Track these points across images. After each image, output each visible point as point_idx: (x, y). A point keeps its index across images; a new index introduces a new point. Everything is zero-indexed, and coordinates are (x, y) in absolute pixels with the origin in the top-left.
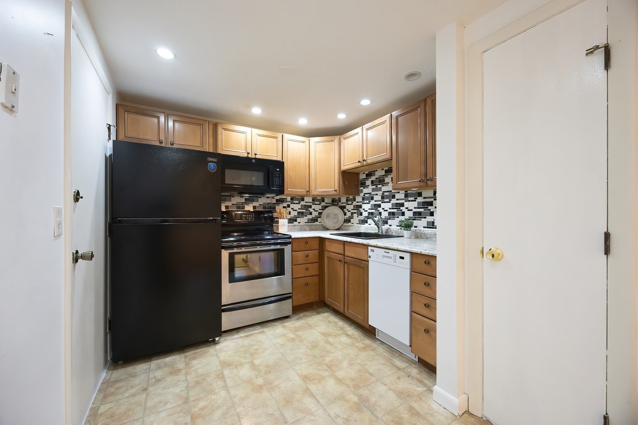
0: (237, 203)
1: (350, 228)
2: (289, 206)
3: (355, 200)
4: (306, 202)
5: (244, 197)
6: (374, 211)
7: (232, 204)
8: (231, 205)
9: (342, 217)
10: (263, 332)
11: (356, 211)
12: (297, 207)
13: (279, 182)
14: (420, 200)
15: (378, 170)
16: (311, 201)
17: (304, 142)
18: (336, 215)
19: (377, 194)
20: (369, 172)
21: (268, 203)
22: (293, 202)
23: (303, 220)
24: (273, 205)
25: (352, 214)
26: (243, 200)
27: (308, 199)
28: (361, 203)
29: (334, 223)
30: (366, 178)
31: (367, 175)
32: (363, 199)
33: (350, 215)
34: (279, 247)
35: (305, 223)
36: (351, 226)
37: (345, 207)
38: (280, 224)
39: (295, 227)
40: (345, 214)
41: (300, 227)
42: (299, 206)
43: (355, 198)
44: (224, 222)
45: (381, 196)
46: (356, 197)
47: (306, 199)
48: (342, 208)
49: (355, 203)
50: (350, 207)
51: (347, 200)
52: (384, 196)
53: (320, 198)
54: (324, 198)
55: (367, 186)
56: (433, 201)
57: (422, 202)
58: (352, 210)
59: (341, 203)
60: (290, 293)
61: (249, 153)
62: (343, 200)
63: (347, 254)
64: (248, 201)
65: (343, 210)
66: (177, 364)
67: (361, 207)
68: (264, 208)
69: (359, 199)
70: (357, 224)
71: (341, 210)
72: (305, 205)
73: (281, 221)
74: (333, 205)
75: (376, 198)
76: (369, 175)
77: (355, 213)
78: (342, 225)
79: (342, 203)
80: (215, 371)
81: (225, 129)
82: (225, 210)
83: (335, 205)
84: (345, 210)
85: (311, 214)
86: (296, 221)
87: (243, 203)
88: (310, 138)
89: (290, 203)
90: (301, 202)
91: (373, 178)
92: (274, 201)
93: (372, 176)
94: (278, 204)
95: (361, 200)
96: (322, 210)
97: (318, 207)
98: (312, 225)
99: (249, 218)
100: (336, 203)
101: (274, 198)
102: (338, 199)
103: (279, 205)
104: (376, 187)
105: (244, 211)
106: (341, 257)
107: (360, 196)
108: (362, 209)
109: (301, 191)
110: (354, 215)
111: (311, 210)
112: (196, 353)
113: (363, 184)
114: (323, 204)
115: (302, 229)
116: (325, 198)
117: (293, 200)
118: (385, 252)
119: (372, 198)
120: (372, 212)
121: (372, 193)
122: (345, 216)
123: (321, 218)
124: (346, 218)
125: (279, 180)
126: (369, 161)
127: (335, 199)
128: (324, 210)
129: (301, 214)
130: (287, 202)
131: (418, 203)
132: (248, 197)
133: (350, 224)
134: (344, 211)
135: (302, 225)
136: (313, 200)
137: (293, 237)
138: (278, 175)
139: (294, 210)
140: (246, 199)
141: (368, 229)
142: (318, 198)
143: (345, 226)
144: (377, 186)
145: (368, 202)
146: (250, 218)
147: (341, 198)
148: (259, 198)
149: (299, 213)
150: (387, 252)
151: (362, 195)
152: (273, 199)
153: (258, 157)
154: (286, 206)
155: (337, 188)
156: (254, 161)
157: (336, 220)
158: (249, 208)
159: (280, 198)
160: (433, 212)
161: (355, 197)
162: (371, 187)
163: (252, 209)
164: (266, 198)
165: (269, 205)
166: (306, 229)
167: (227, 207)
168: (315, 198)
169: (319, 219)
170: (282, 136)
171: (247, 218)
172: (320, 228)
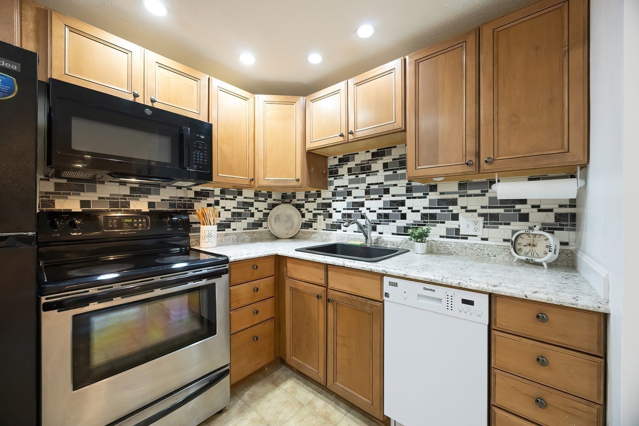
0: (111, 195)
1: (313, 236)
2: (217, 203)
3: (319, 195)
4: (245, 198)
5: (127, 184)
6: (352, 212)
7: (100, 198)
8: (97, 199)
9: (298, 220)
11: (321, 212)
12: (231, 204)
13: (203, 159)
14: (433, 196)
15: (359, 153)
16: (253, 196)
17: (246, 99)
18: (289, 218)
19: (357, 188)
20: (343, 156)
21: (180, 198)
22: (225, 196)
23: (240, 226)
24: (188, 201)
25: (315, 215)
26: (126, 190)
27: (248, 193)
28: (331, 201)
29: (287, 229)
30: (340, 165)
31: (340, 160)
32: (334, 194)
33: (311, 217)
34: (204, 282)
35: (244, 229)
36: (313, 233)
37: (302, 206)
38: (202, 233)
39: (228, 237)
40: (303, 216)
41: (235, 236)
42: (234, 203)
43: (321, 193)
44: (75, 234)
45: (365, 190)
46: (322, 191)
47: (246, 193)
48: (299, 207)
49: (319, 200)
50: (312, 206)
51: (306, 196)
52: (370, 190)
53: (266, 192)
54: (271, 192)
55: (340, 176)
56: (457, 199)
57: (438, 199)
58: (315, 209)
59: (296, 200)
60: (227, 366)
61: (138, 96)
62: (300, 195)
63: (331, 284)
64: (136, 192)
65: (300, 210)
67: (329, 205)
68: (172, 205)
69: (327, 194)
70: (323, 230)
71: (297, 210)
72: (244, 203)
73: (204, 229)
74: (283, 203)
75: (355, 193)
76: (344, 160)
77: (320, 214)
78: (299, 232)
79: (298, 200)
81: (72, 30)
82: (80, 210)
83: (286, 203)
84: (302, 209)
85: (252, 215)
86: (229, 226)
87: (125, 195)
88: (256, 96)
89: (219, 198)
90: (238, 197)
91: (351, 164)
92: (191, 194)
93: (349, 161)
94: (199, 200)
95: (331, 196)
96: (268, 209)
97: (262, 206)
98: (254, 233)
99: (138, 225)
100: (288, 200)
101: (191, 189)
102: (291, 194)
103: (200, 202)
104: (356, 177)
105: (128, 211)
106: (319, 290)
107: (329, 190)
108: (332, 209)
109: (240, 178)
110: (319, 216)
111: (252, 209)
113: (334, 173)
114: (270, 201)
115: (239, 240)
116: (273, 192)
117: (224, 193)
118: (425, 289)
119: (349, 194)
120: (348, 214)
121: (349, 186)
122: (303, 219)
123: (267, 221)
124: (304, 222)
125: (203, 156)
126: (359, 135)
127: (286, 194)
128: (271, 209)
129: (237, 216)
130: (214, 196)
131: (431, 201)
132: (137, 186)
133: (310, 230)
134: (302, 212)
135: (239, 234)
136: (256, 195)
137: (231, 259)
138: (201, 146)
139: (225, 210)
140: (132, 189)
141: (343, 238)
142: (262, 192)
143: (304, 233)
144: (358, 176)
145: (341, 198)
146: (140, 225)
147: (297, 193)
148: (161, 189)
149: (234, 214)
150: (428, 290)
151: (332, 188)
152: (188, 191)
153: (156, 105)
154: (213, 202)
155: (299, 177)
156: (148, 112)
157: (289, 225)
158: (140, 205)
159: (201, 190)
160: (458, 213)
161: (320, 191)
162: (347, 178)
163: (145, 208)
164: (176, 188)
165: (181, 201)
166: (246, 240)
167: (84, 203)
168: (259, 191)
169: (264, 224)
170: (209, 79)
171: (136, 225)
172: (265, 236)
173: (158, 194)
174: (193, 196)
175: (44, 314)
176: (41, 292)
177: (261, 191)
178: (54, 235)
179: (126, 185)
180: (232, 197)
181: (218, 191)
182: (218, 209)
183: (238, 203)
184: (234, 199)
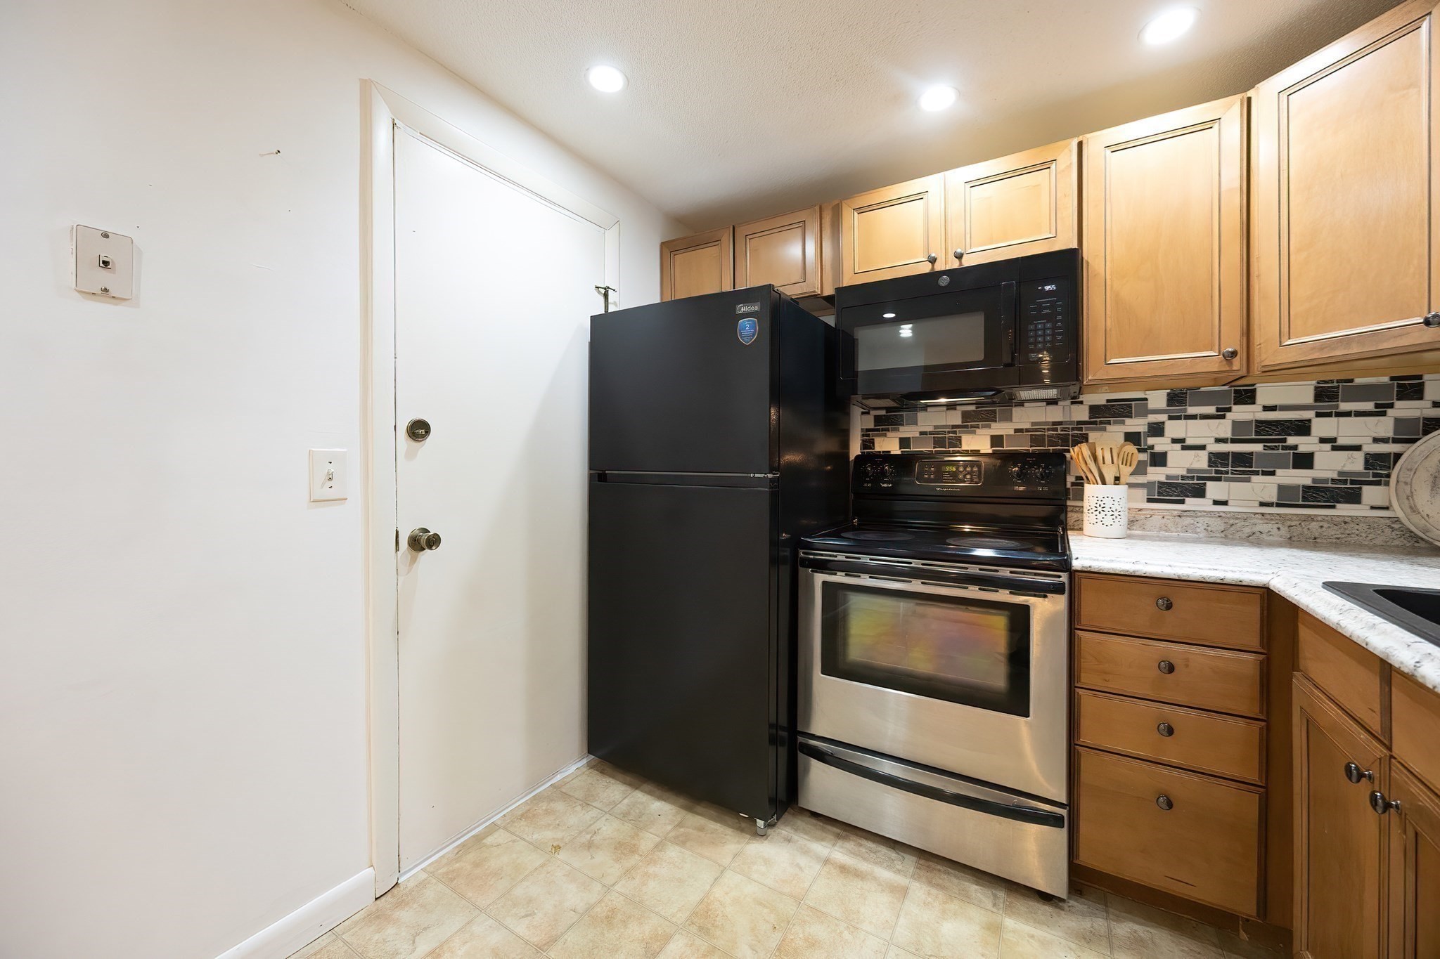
0: (936, 427)
2: (1157, 430)
4: (1269, 409)
5: (958, 407)
7: (921, 433)
8: (918, 435)
10: (903, 892)
12: (1206, 431)
16: (1309, 399)
21: (1055, 423)
22: (1185, 411)
23: (1244, 493)
24: (1073, 429)
26: (955, 418)
27: (1286, 393)
34: (1003, 596)
35: (1262, 504)
38: (1086, 504)
41: (1219, 521)
42: (1220, 428)
44: (885, 485)
47: (1267, 393)
53: (1386, 379)
54: (1420, 377)
61: (937, 260)
63: (1402, 747)
64: (972, 421)
66: (650, 830)
68: (1035, 440)
72: (1260, 423)
73: (1092, 491)
80: (666, 919)
81: (861, 210)
82: (899, 452)
85: (1303, 461)
86: (1199, 493)
87: (954, 427)
89: (1162, 418)
90: (1237, 408)
92: (1081, 414)
94: (1101, 426)
96: (1395, 441)
97: (1362, 430)
98: (1312, 518)
99: (965, 477)
101: (1081, 402)
103: (1105, 429)
105: (958, 452)
106: (1366, 751)
109: (1185, 358)
111: (1305, 443)
112: (701, 829)
114: (1406, 409)
116: (1426, 377)
117: (1182, 403)
123: (1387, 484)
128: (1413, 441)
129: (1237, 465)
130: (1145, 412)
132: (973, 408)
135: (1235, 516)
136: (1325, 394)
137: (1076, 564)
138: (1046, 308)
139: (1186, 448)
140: (966, 416)
142: (1358, 381)
146: (968, 476)
148: (1014, 409)
149: (1219, 459)
152: (1073, 407)
153: (968, 262)
154: (1143, 429)
156: (944, 281)
158: (978, 442)
159: (1108, 401)
163: (986, 448)
164: (1045, 403)
165: (1056, 430)
166: (1264, 536)
167: (904, 442)
168: (1338, 381)
169: (1371, 494)
170: (1080, 144)
171: (961, 477)
172: (1371, 536)
173: (1009, 419)
174: (1086, 417)
177: (1352, 381)
178: (865, 485)
179: (955, 409)
180: (1211, 410)
181: (1158, 399)
182: (1160, 444)
183: (1236, 425)
184: (1220, 415)
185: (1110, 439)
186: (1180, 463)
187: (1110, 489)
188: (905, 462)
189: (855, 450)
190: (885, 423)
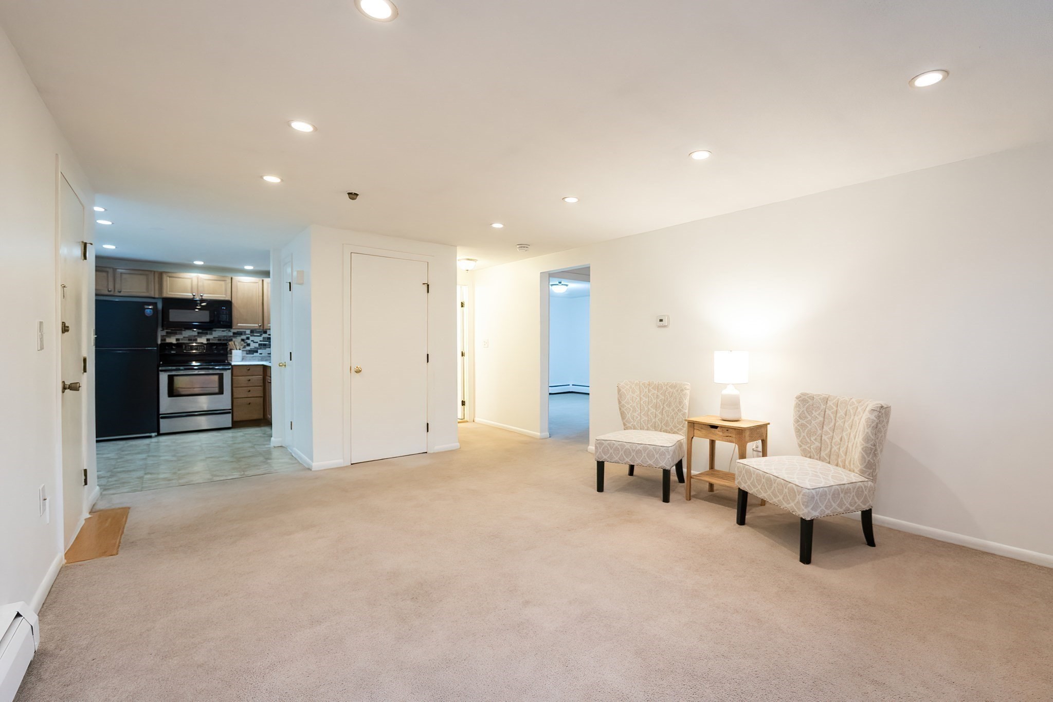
0: (189, 336)
2: (248, 338)
5: (196, 331)
8: (183, 337)
12: (258, 339)
13: (226, 318)
17: (256, 283)
21: (224, 336)
24: (228, 338)
26: (195, 333)
38: (233, 355)
60: (230, 409)
61: (195, 296)
64: (201, 334)
68: (219, 340)
73: (235, 352)
87: (195, 336)
88: (263, 279)
89: (249, 336)
92: (231, 334)
94: (235, 337)
99: (200, 350)
105: (197, 343)
109: (252, 325)
130: (245, 334)
132: (201, 331)
137: (239, 365)
138: (224, 312)
140: (198, 333)
148: (213, 332)
149: (260, 345)
152: (229, 332)
153: (204, 298)
154: (245, 338)
158: (203, 340)
159: (237, 331)
163: (205, 342)
165: (224, 338)
167: (177, 340)
170: (232, 278)
173: (213, 335)
175: (160, 373)
176: (159, 366)
178: (166, 352)
180: (259, 335)
181: (248, 332)
182: (249, 341)
183: (264, 338)
184: (260, 336)
185: (238, 340)
186: (253, 346)
187: (238, 351)
188: (179, 345)
189: (159, 342)
190: (169, 334)
